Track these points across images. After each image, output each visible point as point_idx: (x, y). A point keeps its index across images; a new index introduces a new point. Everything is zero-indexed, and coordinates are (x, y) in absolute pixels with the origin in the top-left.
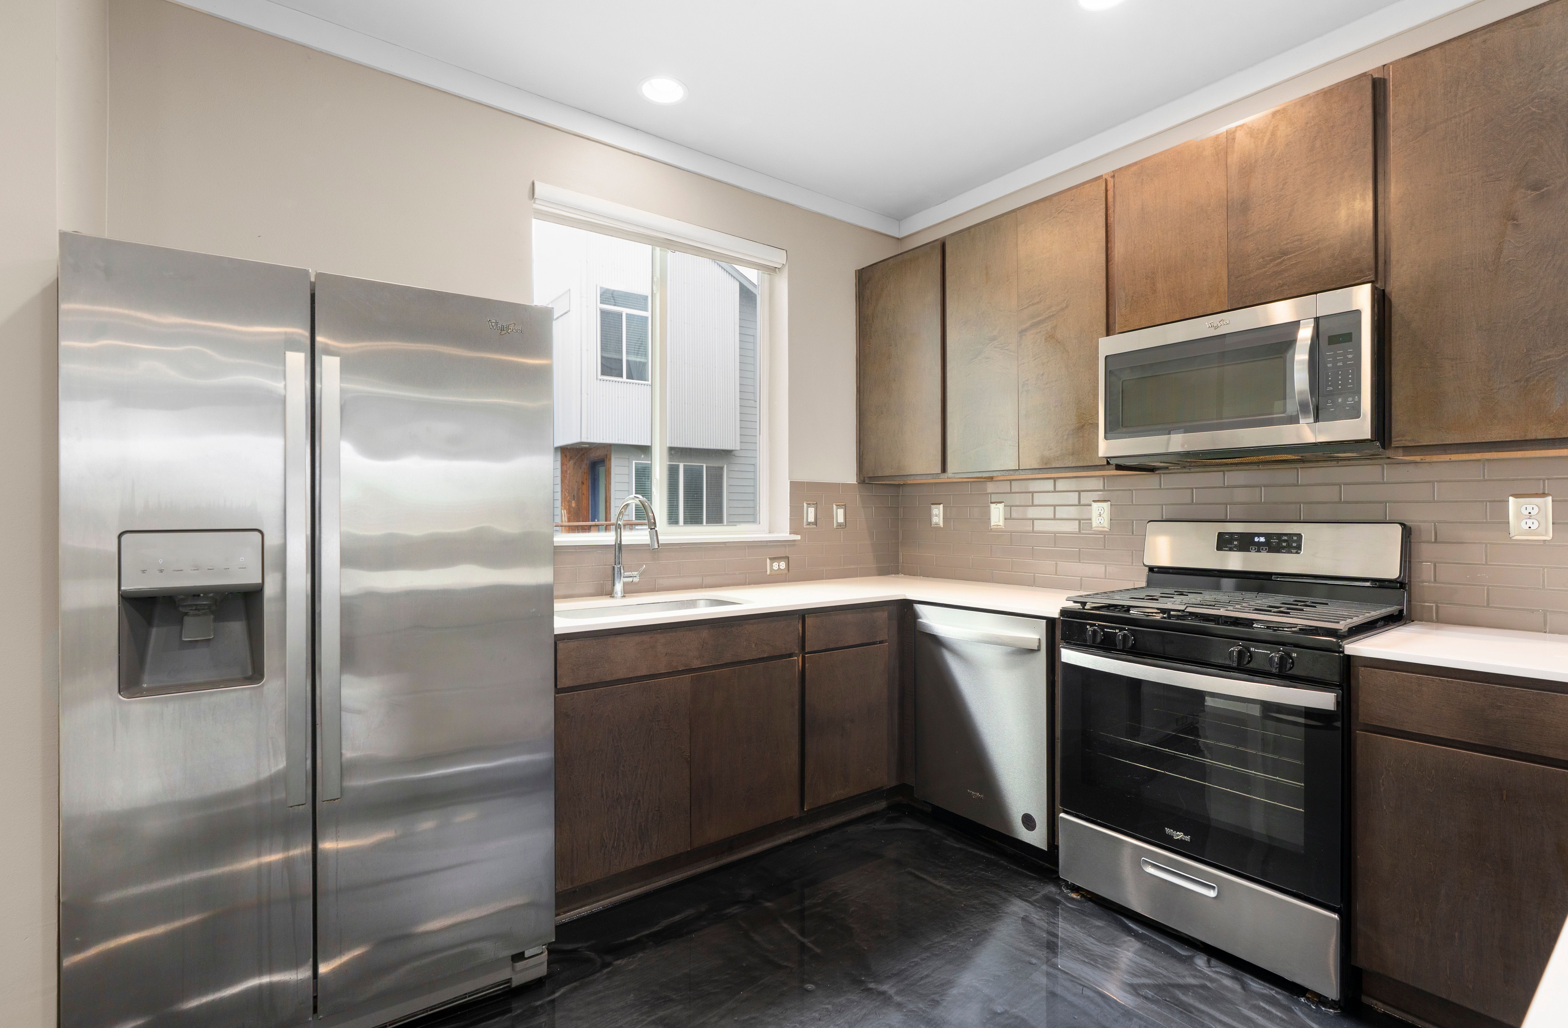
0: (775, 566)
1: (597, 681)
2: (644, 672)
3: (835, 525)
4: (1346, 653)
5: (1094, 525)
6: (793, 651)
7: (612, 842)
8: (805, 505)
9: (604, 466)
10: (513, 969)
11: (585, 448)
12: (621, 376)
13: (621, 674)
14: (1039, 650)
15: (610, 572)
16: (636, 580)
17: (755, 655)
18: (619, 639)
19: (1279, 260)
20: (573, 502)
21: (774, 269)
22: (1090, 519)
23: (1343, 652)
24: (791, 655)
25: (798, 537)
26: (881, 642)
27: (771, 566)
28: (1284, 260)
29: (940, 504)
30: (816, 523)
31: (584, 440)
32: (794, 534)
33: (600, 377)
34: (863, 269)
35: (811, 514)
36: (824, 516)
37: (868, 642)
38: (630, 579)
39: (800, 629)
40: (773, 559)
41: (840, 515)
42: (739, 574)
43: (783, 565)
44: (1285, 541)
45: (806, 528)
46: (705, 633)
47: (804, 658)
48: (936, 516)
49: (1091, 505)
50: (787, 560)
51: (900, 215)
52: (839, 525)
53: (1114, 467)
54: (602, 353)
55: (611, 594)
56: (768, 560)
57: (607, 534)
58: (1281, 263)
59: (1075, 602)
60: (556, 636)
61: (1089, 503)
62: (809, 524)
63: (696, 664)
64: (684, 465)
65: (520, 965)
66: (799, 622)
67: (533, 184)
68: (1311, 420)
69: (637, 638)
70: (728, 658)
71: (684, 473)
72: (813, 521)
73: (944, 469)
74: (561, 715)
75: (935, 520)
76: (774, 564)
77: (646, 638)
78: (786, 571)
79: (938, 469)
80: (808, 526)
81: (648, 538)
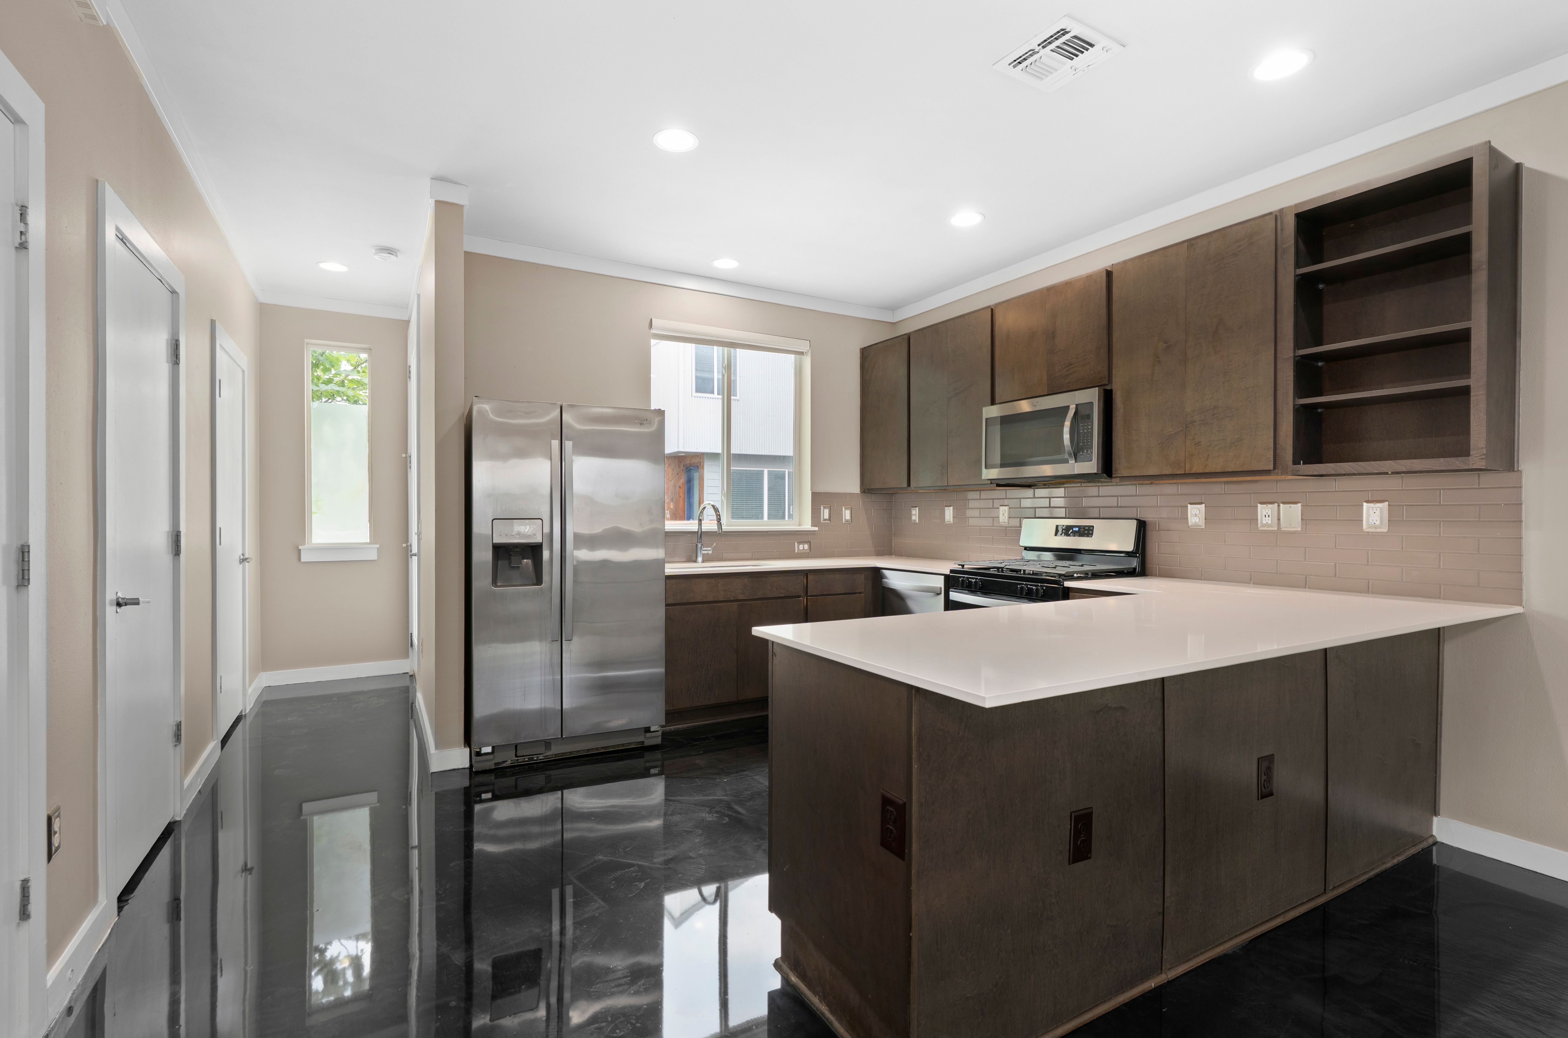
0: (801, 547)
1: (686, 602)
2: (711, 599)
3: (844, 520)
4: (1065, 586)
5: (1001, 520)
6: (800, 594)
7: (694, 689)
8: (822, 507)
9: (698, 472)
10: (645, 737)
11: (682, 456)
12: (713, 392)
13: (698, 599)
14: (941, 594)
15: (695, 548)
16: (710, 552)
17: (776, 595)
18: (698, 580)
19: (1068, 368)
20: (672, 503)
21: (802, 353)
22: (999, 517)
23: (1063, 585)
24: (799, 597)
25: (816, 529)
26: (860, 593)
27: (798, 547)
28: (1070, 368)
29: (916, 507)
30: (830, 519)
31: (681, 449)
32: (814, 526)
33: (695, 394)
34: (865, 348)
35: (825, 514)
36: (835, 514)
37: (850, 592)
38: (707, 552)
39: (805, 582)
40: (799, 543)
41: (847, 515)
42: (777, 551)
43: (806, 547)
44: (1087, 530)
45: (823, 523)
46: (746, 580)
47: (807, 599)
48: (914, 515)
49: (999, 508)
50: (809, 544)
51: (893, 308)
52: (847, 521)
53: (995, 485)
54: (696, 373)
55: (695, 561)
56: (796, 543)
57: (691, 521)
58: (1069, 370)
59: (959, 565)
60: (666, 576)
61: (998, 507)
62: (825, 520)
63: (741, 597)
64: (768, 471)
65: (648, 735)
66: (804, 578)
67: (651, 320)
68: (1074, 462)
69: (708, 581)
70: (759, 595)
71: (768, 477)
72: (827, 518)
73: (909, 484)
74: (669, 618)
75: (914, 518)
76: (800, 546)
77: (713, 581)
78: (809, 551)
79: (905, 485)
80: (824, 522)
81: (716, 527)
